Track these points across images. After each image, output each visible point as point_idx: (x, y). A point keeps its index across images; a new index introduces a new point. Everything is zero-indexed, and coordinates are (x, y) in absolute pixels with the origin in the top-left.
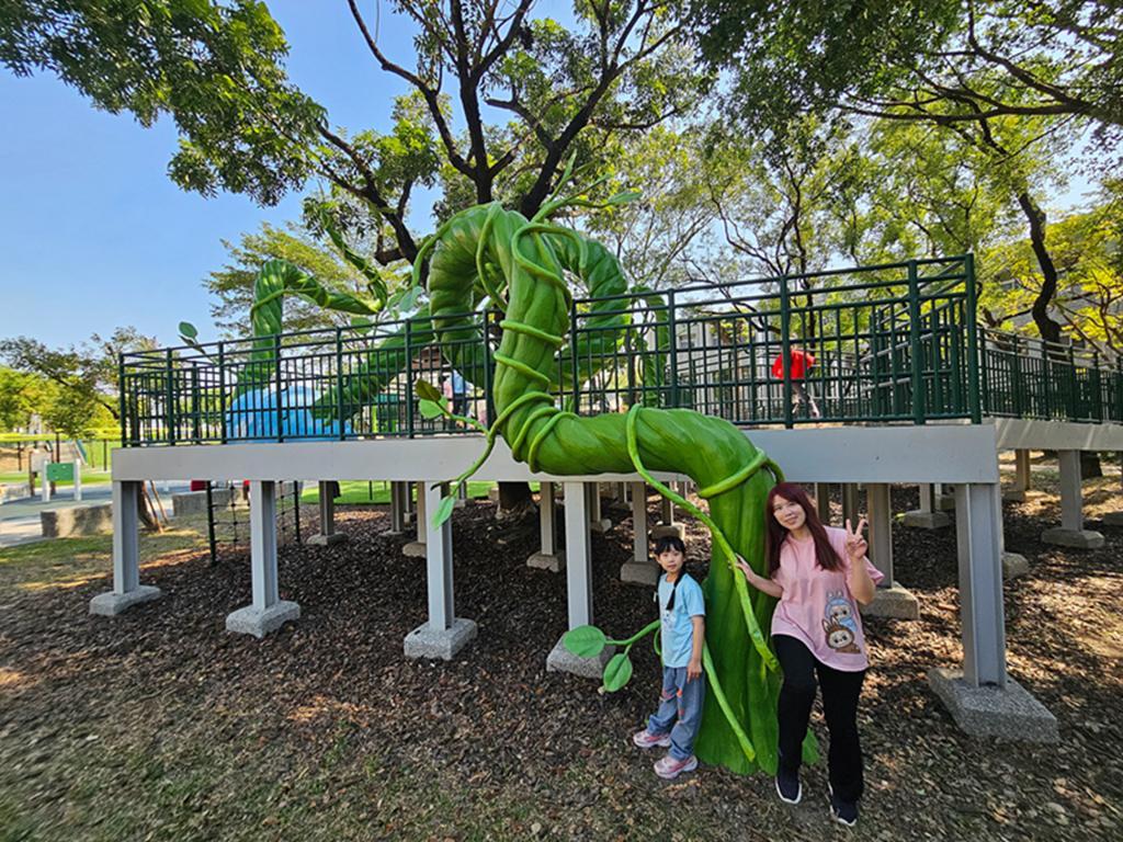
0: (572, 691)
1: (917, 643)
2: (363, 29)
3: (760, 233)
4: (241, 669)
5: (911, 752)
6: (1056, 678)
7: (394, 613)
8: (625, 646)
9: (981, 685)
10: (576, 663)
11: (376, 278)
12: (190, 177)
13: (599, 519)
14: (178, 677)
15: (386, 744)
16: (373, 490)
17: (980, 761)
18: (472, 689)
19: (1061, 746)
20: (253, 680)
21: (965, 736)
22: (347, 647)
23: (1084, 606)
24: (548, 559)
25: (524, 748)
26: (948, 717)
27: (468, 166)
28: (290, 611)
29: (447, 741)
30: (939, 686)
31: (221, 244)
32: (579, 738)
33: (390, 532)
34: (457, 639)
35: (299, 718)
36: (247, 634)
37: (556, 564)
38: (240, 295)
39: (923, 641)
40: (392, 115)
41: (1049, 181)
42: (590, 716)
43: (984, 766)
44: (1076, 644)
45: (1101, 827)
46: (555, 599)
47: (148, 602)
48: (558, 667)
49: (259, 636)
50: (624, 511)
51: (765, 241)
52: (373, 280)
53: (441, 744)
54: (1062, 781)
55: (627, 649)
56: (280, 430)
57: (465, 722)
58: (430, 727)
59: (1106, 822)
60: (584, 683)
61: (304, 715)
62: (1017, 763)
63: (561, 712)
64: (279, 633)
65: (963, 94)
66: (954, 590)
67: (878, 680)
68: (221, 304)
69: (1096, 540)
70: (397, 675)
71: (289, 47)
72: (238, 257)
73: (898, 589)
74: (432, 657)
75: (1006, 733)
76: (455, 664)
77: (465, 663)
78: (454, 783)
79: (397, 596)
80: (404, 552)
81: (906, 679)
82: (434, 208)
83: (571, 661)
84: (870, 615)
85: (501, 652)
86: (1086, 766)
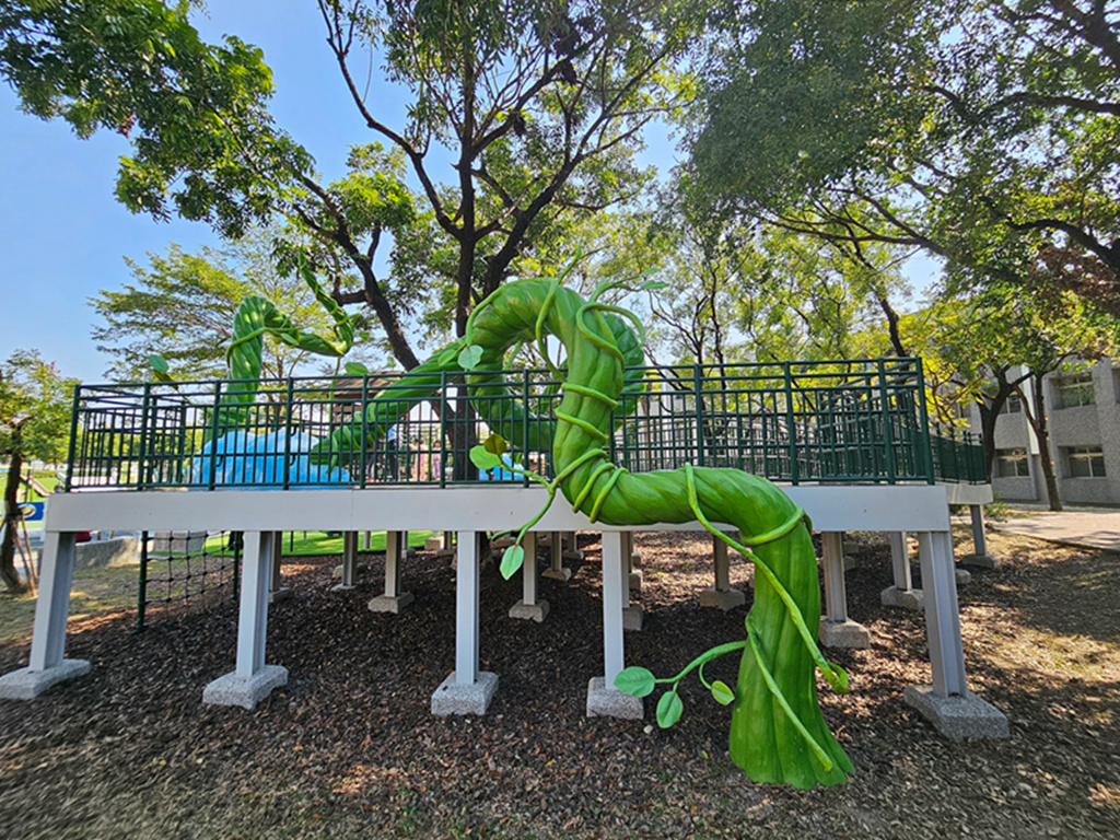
0: (621, 733)
1: (876, 668)
2: (352, 88)
3: (674, 306)
4: (245, 745)
5: (916, 757)
6: (983, 688)
7: (391, 672)
8: (672, 684)
9: (950, 696)
10: (617, 706)
11: (344, 320)
12: (142, 200)
13: (560, 568)
14: (168, 760)
15: (459, 804)
16: (295, 540)
17: (964, 758)
18: (521, 741)
19: (1011, 739)
20: (266, 755)
21: (947, 739)
22: (359, 711)
23: (977, 631)
24: (531, 609)
25: (600, 791)
26: (929, 725)
27: (455, 226)
28: (280, 676)
29: (522, 794)
30: (916, 700)
31: (124, 261)
32: (646, 776)
33: (341, 586)
34: (488, 692)
35: (347, 792)
36: (233, 706)
37: (540, 614)
38: (133, 318)
39: (879, 666)
40: (347, 161)
41: (899, 291)
42: (647, 755)
43: (968, 761)
44: (984, 661)
45: (1058, 796)
46: (550, 649)
47: (76, 680)
48: (598, 711)
49: (249, 707)
50: (576, 560)
51: (679, 314)
52: (341, 322)
53: (517, 797)
54: (1021, 766)
55: (675, 687)
56: (287, 477)
57: (530, 774)
58: (496, 783)
59: (1060, 792)
60: (629, 725)
61: (351, 786)
62: (988, 757)
63: (618, 754)
64: (272, 701)
65: (841, 220)
66: (883, 622)
67: (864, 701)
68: (107, 326)
69: (966, 577)
70: (433, 734)
71: (274, 92)
72: (141, 277)
73: (850, 623)
74: (465, 713)
75: (975, 734)
76: (491, 718)
77: (501, 716)
78: (550, 833)
79: (382, 653)
80: (370, 608)
81: (885, 698)
82: (391, 255)
83: (611, 705)
84: (833, 647)
85: (530, 702)
86: (1031, 752)
